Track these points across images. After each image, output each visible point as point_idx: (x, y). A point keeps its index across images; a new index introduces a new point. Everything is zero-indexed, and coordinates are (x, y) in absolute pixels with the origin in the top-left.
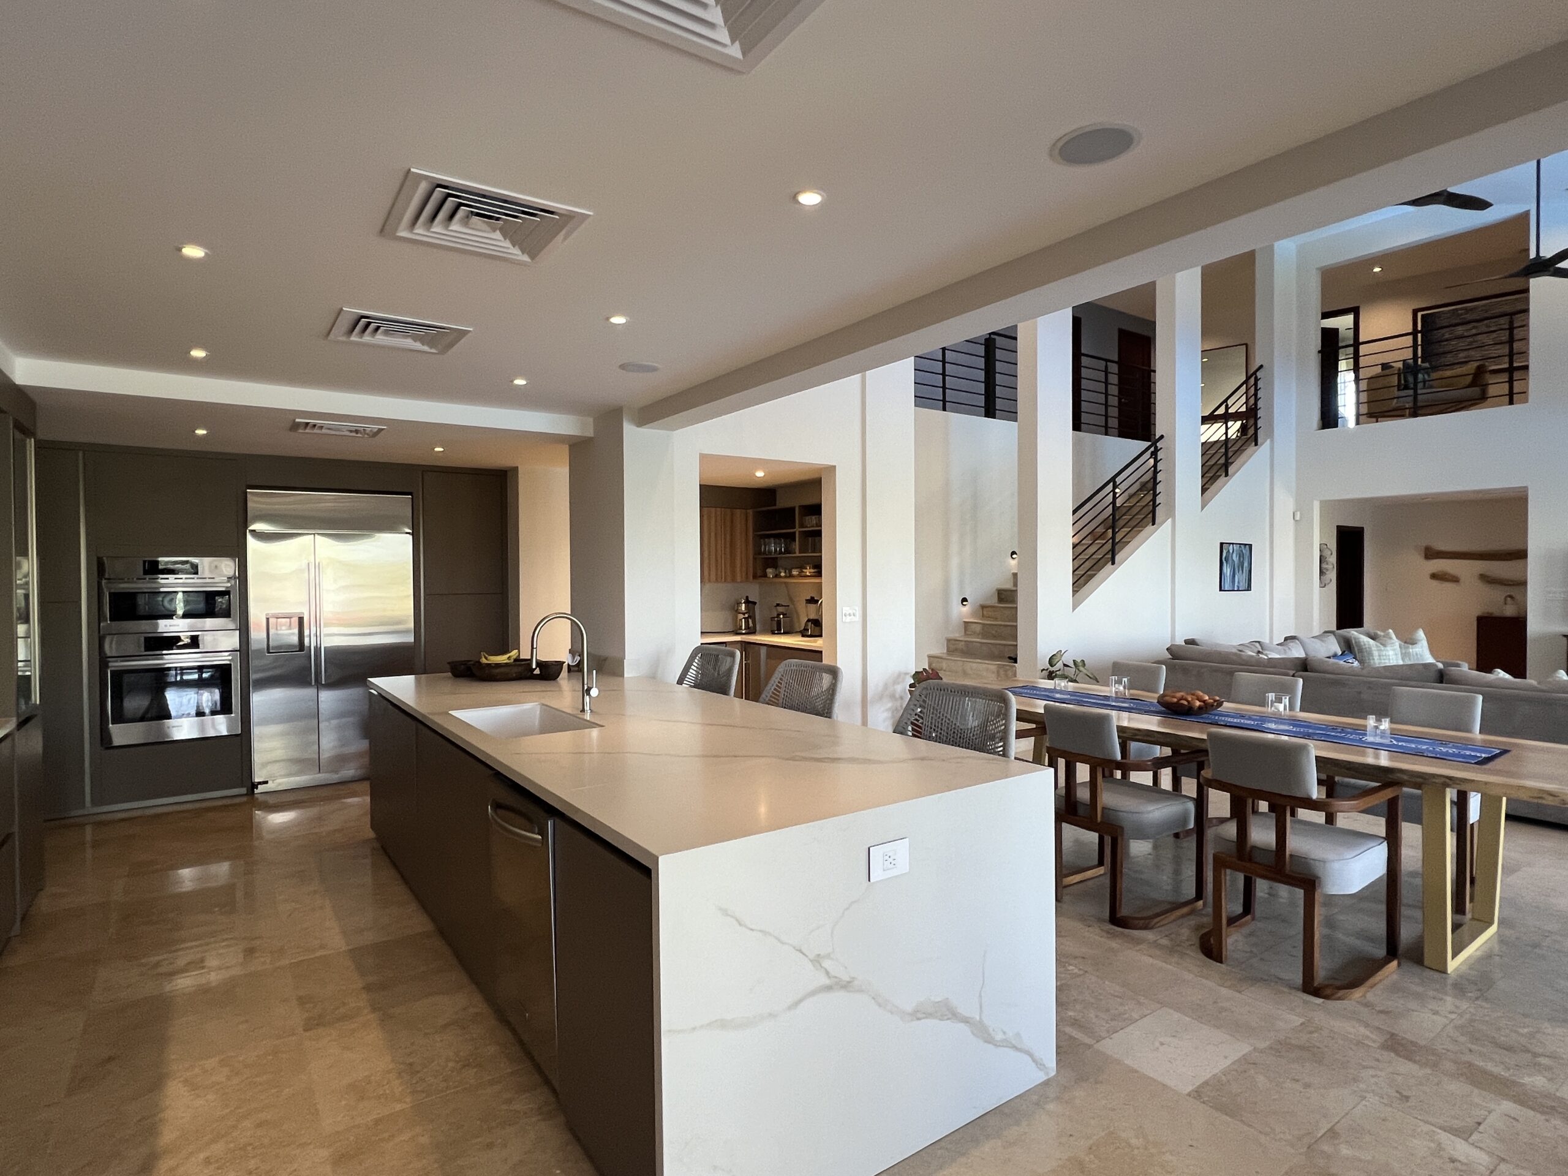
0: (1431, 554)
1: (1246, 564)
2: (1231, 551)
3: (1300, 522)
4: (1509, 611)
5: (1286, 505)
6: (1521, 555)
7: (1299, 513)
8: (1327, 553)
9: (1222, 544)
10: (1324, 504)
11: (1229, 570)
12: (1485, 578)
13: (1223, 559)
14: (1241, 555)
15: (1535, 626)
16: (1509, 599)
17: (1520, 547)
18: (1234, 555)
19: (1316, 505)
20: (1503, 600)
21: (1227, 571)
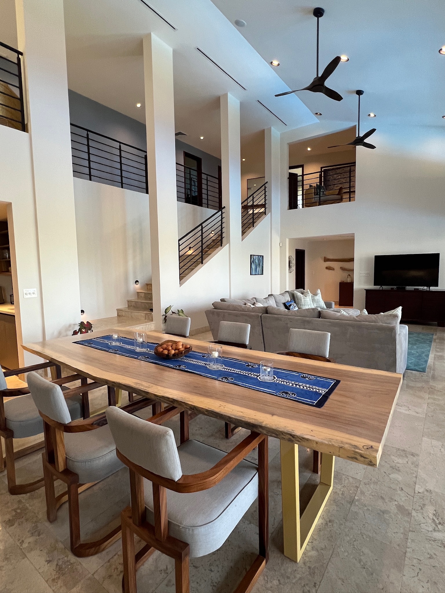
0: (326, 260)
1: (261, 264)
2: (255, 258)
3: (282, 248)
4: (349, 280)
5: (276, 239)
6: (352, 260)
7: (281, 243)
8: (292, 260)
9: (251, 255)
10: (291, 240)
11: (254, 267)
12: (343, 269)
13: (252, 261)
14: (259, 260)
15: (356, 286)
16: (349, 276)
17: (352, 257)
18: (256, 260)
19: (287, 240)
20: (347, 277)
21: (253, 267)
